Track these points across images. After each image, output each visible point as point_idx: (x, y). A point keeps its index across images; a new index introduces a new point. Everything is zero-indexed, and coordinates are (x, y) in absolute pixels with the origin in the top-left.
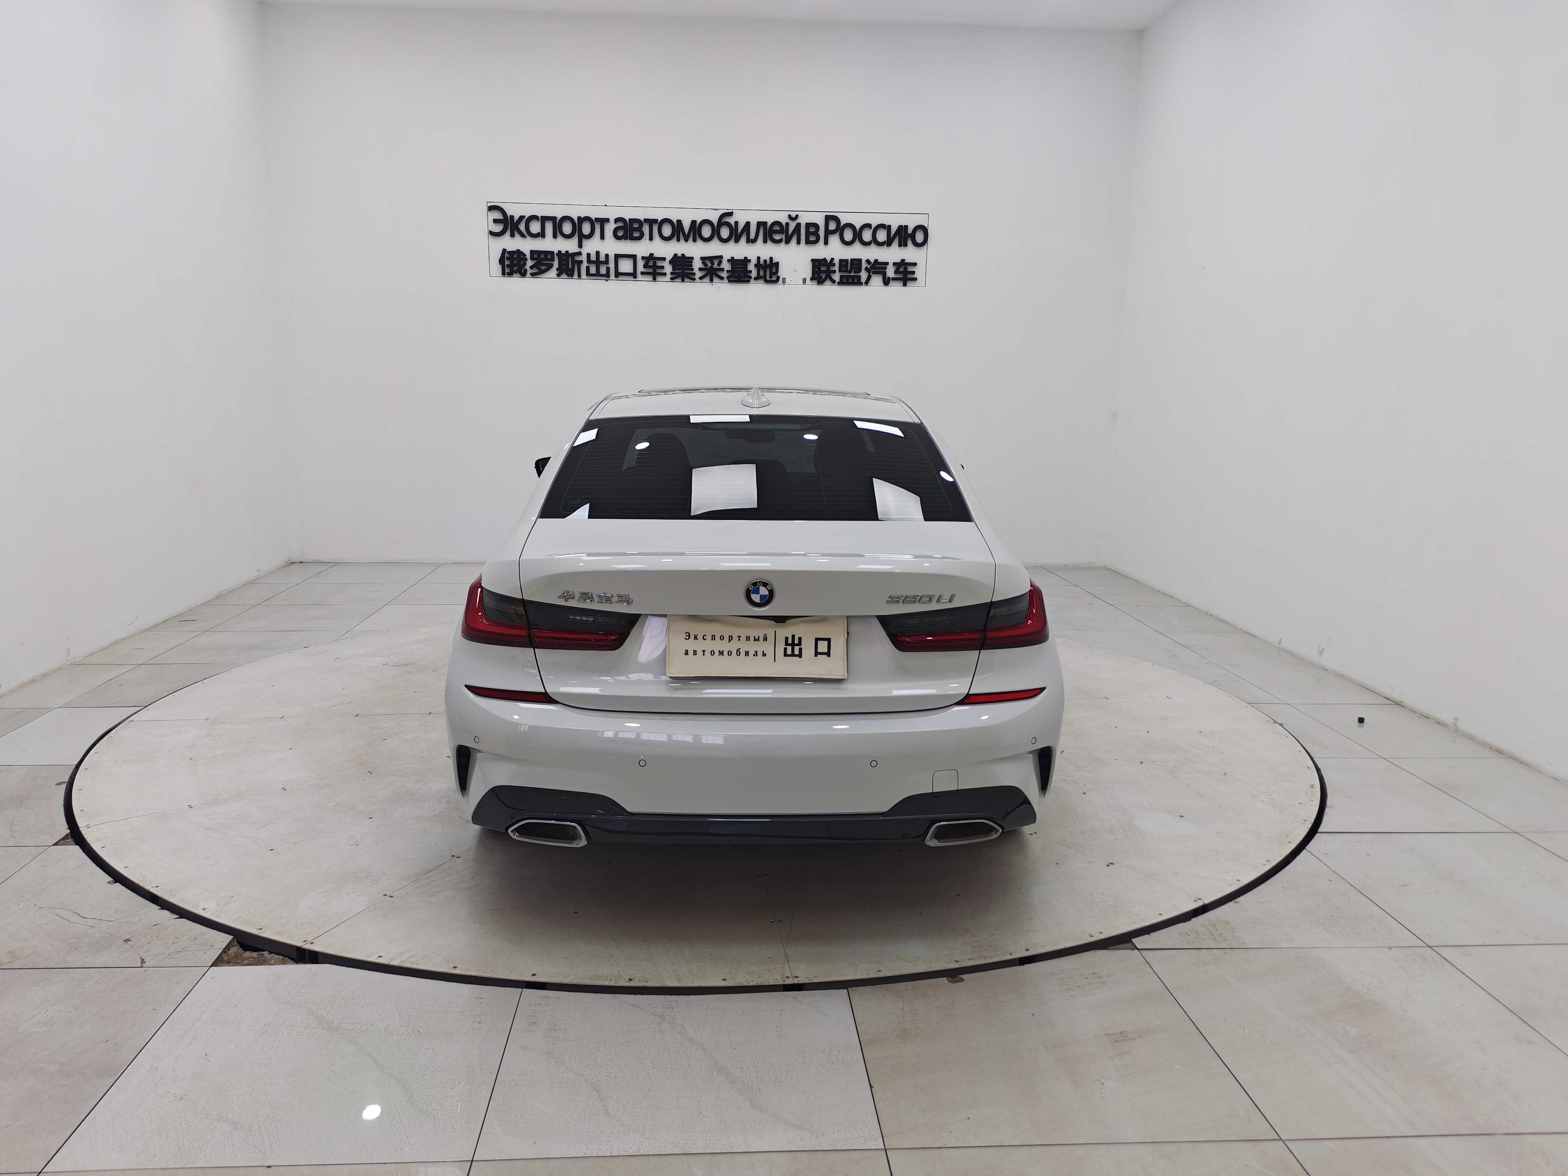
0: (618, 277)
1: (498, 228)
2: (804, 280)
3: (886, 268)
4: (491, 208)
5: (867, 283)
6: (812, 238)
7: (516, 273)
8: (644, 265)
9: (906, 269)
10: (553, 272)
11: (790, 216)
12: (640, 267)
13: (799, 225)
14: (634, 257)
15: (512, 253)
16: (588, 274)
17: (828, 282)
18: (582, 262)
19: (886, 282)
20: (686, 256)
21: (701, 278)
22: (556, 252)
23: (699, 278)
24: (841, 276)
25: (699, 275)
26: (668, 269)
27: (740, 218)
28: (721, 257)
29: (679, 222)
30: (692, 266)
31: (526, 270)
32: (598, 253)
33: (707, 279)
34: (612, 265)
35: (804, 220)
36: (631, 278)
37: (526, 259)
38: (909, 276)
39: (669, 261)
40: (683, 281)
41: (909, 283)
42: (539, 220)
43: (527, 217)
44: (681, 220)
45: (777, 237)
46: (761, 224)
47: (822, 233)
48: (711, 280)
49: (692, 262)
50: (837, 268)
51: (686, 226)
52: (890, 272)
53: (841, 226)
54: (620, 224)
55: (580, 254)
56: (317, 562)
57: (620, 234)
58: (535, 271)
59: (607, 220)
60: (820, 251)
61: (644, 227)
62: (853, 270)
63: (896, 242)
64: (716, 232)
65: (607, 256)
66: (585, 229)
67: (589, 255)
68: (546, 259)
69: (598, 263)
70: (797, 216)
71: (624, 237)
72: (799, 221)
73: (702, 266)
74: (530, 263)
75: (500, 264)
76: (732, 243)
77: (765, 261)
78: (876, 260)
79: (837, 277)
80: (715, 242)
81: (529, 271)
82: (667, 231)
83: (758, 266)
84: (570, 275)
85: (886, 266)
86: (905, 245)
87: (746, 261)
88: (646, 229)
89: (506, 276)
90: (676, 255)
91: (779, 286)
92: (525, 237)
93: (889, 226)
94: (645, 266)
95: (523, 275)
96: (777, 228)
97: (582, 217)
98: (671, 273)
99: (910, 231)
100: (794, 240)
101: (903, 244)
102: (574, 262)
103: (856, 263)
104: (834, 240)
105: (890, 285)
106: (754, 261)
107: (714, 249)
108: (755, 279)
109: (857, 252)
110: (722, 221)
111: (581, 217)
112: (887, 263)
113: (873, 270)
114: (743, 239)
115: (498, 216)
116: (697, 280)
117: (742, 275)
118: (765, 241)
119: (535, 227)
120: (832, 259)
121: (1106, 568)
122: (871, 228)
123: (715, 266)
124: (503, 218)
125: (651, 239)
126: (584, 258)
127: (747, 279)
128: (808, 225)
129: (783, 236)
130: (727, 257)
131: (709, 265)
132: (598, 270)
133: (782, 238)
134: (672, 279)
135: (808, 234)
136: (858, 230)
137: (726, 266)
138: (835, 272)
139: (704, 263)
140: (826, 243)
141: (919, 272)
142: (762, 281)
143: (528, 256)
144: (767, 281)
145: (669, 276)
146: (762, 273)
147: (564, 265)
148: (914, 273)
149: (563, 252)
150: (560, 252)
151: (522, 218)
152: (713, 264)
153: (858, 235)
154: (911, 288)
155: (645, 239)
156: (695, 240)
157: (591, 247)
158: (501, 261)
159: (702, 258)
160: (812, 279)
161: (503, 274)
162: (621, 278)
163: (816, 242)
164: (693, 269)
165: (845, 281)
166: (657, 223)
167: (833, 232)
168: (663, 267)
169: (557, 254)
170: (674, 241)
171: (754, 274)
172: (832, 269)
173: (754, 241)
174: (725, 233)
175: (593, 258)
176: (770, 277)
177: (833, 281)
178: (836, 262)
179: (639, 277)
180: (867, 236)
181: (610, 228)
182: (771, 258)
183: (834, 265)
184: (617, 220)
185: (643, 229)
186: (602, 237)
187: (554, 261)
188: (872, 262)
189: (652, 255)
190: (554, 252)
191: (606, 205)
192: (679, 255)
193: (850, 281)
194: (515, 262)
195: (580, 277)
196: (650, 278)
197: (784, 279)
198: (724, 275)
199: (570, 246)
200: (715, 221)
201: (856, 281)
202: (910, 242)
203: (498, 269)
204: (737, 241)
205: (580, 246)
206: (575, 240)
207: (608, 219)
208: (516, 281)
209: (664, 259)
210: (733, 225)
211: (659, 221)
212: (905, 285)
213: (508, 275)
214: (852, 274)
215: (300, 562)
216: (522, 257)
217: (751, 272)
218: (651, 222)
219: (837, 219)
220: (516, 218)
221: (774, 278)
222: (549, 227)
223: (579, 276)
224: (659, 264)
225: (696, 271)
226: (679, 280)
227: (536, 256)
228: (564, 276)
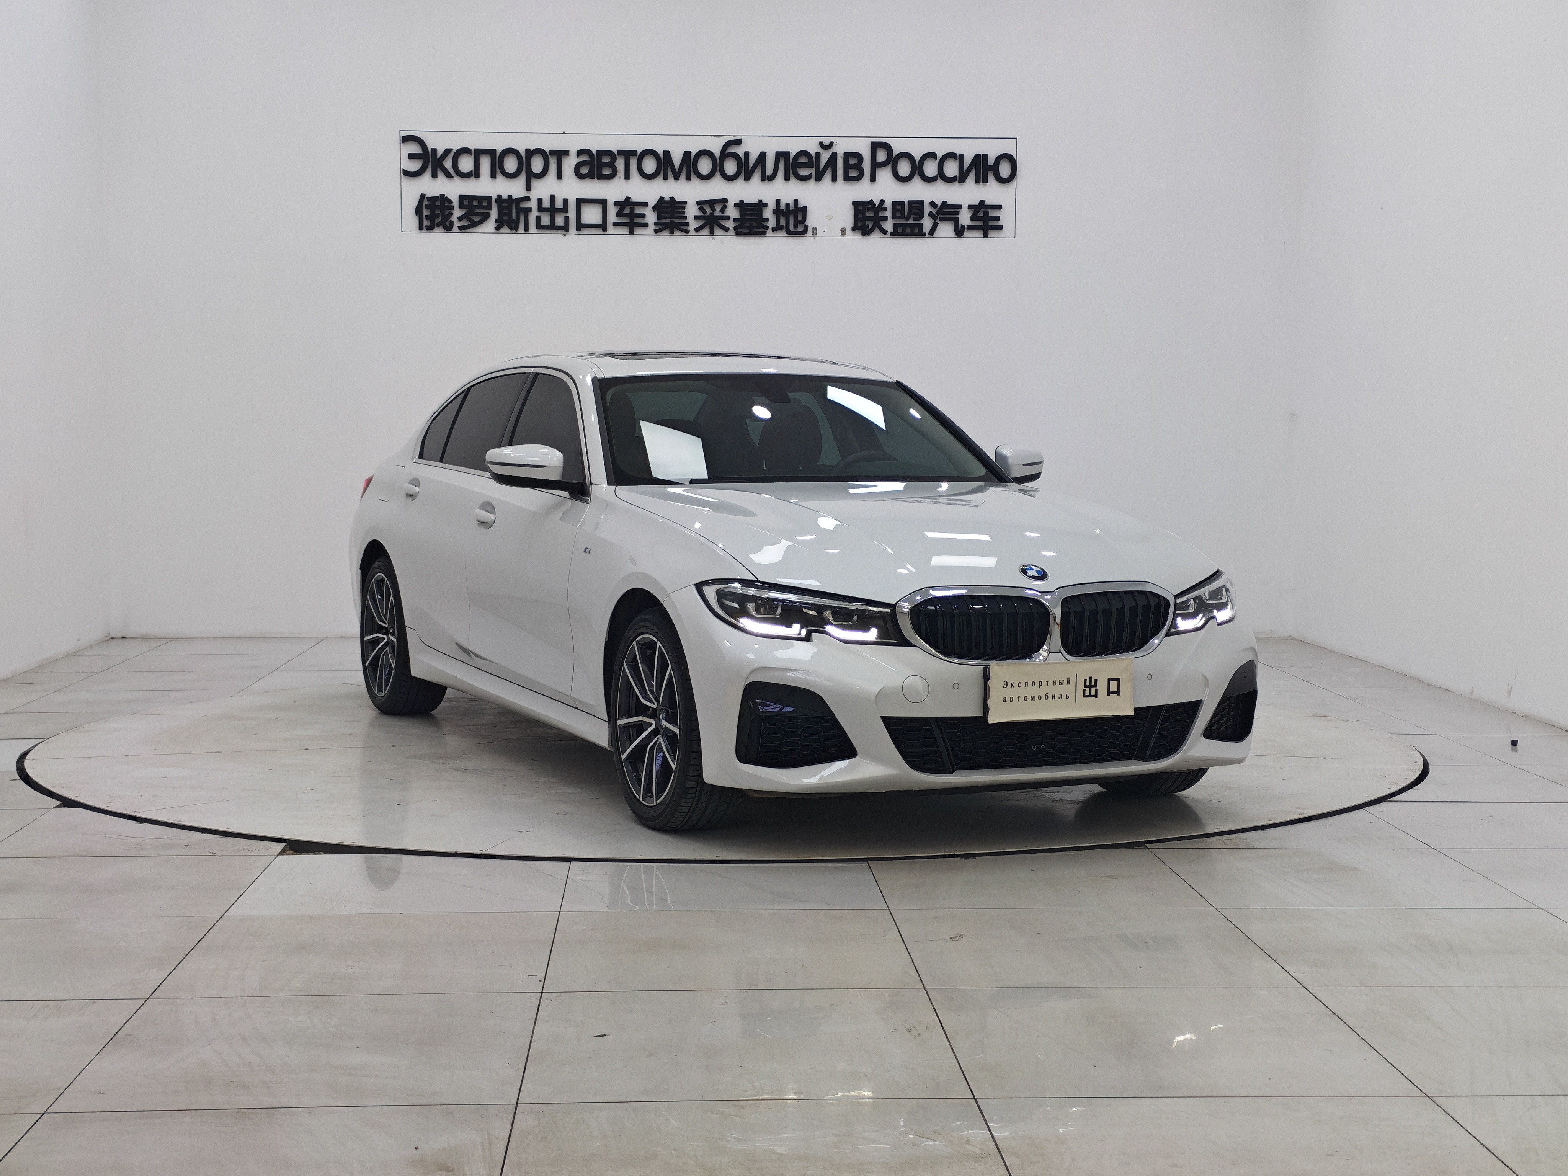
0: (580, 230)
1: (415, 166)
2: (843, 231)
3: (958, 213)
4: (406, 139)
5: (932, 233)
6: (854, 173)
7: (438, 227)
8: (617, 213)
9: (986, 213)
10: (490, 225)
11: (821, 144)
12: (612, 217)
13: (834, 156)
14: (603, 202)
15: (432, 199)
16: (539, 226)
17: (877, 233)
18: (530, 210)
19: (959, 232)
20: (676, 200)
21: (697, 230)
22: (494, 197)
23: (695, 229)
24: (894, 224)
25: (693, 224)
26: (651, 218)
27: (752, 148)
28: (726, 200)
29: (667, 154)
30: (684, 213)
31: (452, 223)
32: (553, 198)
33: (706, 231)
34: (572, 214)
35: (841, 148)
36: (599, 231)
37: (453, 208)
38: (992, 223)
39: (653, 207)
40: (672, 233)
41: (992, 233)
42: (471, 154)
43: (455, 150)
44: (669, 151)
45: (804, 172)
46: (780, 155)
47: (866, 166)
48: (712, 233)
49: (684, 208)
50: (888, 213)
51: (677, 160)
52: (965, 218)
53: (894, 156)
54: (584, 158)
55: (527, 199)
56: (145, 638)
57: (584, 171)
58: (465, 223)
59: (566, 153)
60: (864, 191)
61: (618, 161)
62: (912, 216)
63: (971, 177)
64: (718, 167)
65: (565, 201)
66: (536, 166)
67: (540, 201)
68: (480, 207)
69: (553, 211)
70: (832, 143)
71: (590, 176)
72: (834, 149)
73: (699, 213)
74: (457, 213)
75: (417, 215)
76: (740, 181)
77: (787, 205)
78: (944, 203)
79: (889, 226)
80: (718, 180)
81: (457, 224)
82: (650, 166)
83: (777, 211)
84: (514, 227)
85: (958, 210)
86: (985, 181)
87: (761, 205)
88: (620, 164)
89: (425, 230)
90: (662, 199)
91: (808, 239)
92: (453, 177)
93: (962, 157)
94: (619, 215)
95: (448, 228)
96: (803, 160)
97: (532, 149)
98: (656, 224)
99: (991, 162)
100: (828, 176)
101: (981, 179)
102: (520, 210)
103: (917, 207)
104: (885, 175)
105: (964, 236)
106: (772, 206)
107: (716, 189)
108: (774, 230)
109: (916, 191)
110: (727, 152)
111: (530, 149)
112: (960, 207)
113: (941, 216)
114: (757, 176)
115: (415, 149)
116: (692, 232)
117: (755, 224)
118: (787, 178)
119: (466, 164)
120: (882, 202)
121: (1290, 638)
122: (936, 159)
123: (717, 213)
124: (422, 152)
125: (627, 177)
126: (533, 204)
127: (762, 230)
128: (847, 155)
129: (813, 171)
130: (733, 200)
131: (709, 211)
132: (553, 220)
133: (811, 173)
134: (656, 231)
135: (847, 167)
136: (917, 160)
137: (732, 212)
138: (886, 218)
139: (701, 209)
140: (873, 179)
141: (1005, 217)
142: (782, 233)
143: (456, 203)
144: (789, 233)
145: (652, 227)
146: (783, 222)
147: (505, 214)
148: (998, 219)
149: (505, 197)
150: (499, 196)
151: (447, 151)
152: (714, 209)
153: (917, 169)
154: (995, 241)
155: (620, 177)
156: (688, 178)
157: (544, 189)
158: (418, 211)
159: (698, 203)
160: (854, 229)
161: (421, 228)
162: (584, 231)
163: (859, 178)
164: (685, 218)
165: (900, 231)
166: (637, 155)
167: (883, 165)
168: (643, 216)
169: (496, 199)
170: (659, 180)
171: (772, 223)
172: (882, 214)
173: (772, 178)
174: (730, 167)
175: (546, 204)
176: (794, 228)
177: (884, 232)
178: (888, 205)
179: (611, 229)
180: (930, 169)
181: (570, 164)
182: (796, 202)
183: (885, 209)
184: (580, 153)
185: (616, 164)
186: (559, 176)
187: (491, 209)
188: (939, 205)
189: (628, 199)
190: (491, 197)
191: (564, 133)
192: (667, 198)
193: (908, 231)
194: (438, 212)
195: (528, 231)
196: (626, 231)
197: (814, 230)
198: (730, 224)
199: (515, 188)
200: (717, 152)
201: (916, 231)
202: (991, 177)
203: (412, 221)
204: (747, 178)
205: (528, 188)
206: (521, 181)
207: (568, 151)
208: (438, 237)
209: (645, 204)
210: (742, 155)
211: (638, 154)
212: (986, 235)
213: (427, 229)
214: (911, 221)
215: (123, 637)
216: (447, 204)
217: (767, 220)
218: (627, 155)
219: (887, 147)
220: (440, 152)
221: (800, 229)
222: (485, 164)
223: (527, 229)
224: (639, 210)
225: (690, 219)
226: (667, 232)
227: (466, 203)
228: (505, 229)
